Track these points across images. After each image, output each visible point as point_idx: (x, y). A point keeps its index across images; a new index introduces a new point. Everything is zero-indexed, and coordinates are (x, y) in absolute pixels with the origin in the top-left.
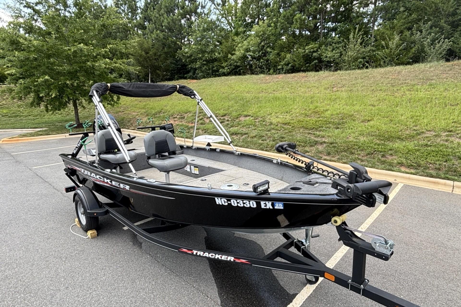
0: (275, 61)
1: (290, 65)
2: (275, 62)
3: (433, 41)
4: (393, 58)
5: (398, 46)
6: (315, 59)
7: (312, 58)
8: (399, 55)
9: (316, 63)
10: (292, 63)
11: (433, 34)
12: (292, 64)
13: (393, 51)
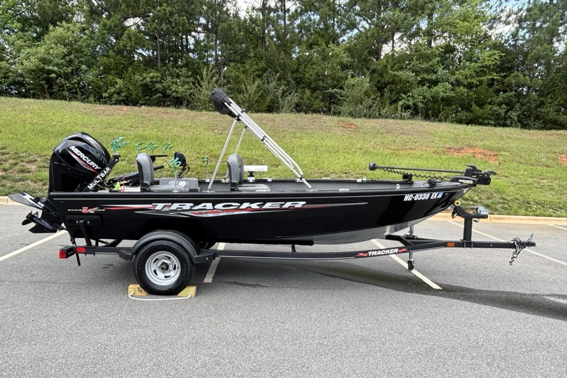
0: (96, 85)
1: (123, 94)
2: (97, 87)
3: (284, 92)
4: (252, 104)
5: (255, 92)
6: (157, 91)
7: (153, 89)
8: (257, 102)
9: (161, 97)
10: (125, 91)
11: (283, 86)
12: (125, 93)
13: (252, 96)
